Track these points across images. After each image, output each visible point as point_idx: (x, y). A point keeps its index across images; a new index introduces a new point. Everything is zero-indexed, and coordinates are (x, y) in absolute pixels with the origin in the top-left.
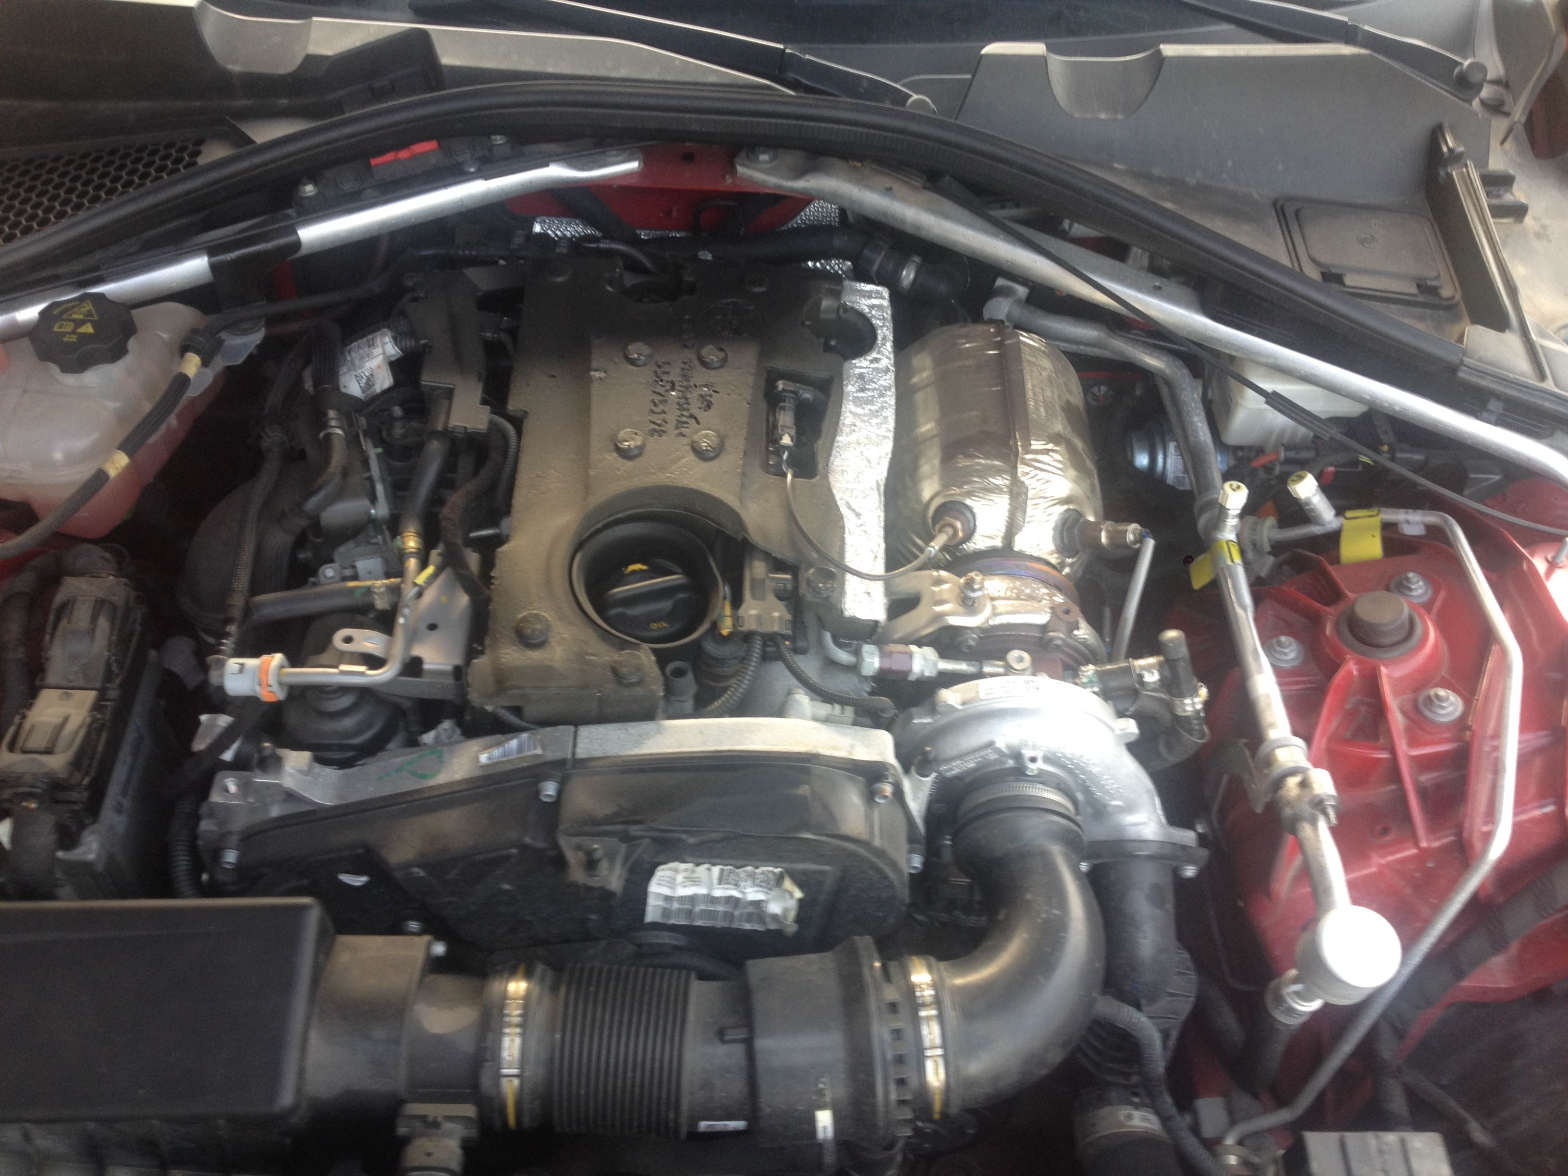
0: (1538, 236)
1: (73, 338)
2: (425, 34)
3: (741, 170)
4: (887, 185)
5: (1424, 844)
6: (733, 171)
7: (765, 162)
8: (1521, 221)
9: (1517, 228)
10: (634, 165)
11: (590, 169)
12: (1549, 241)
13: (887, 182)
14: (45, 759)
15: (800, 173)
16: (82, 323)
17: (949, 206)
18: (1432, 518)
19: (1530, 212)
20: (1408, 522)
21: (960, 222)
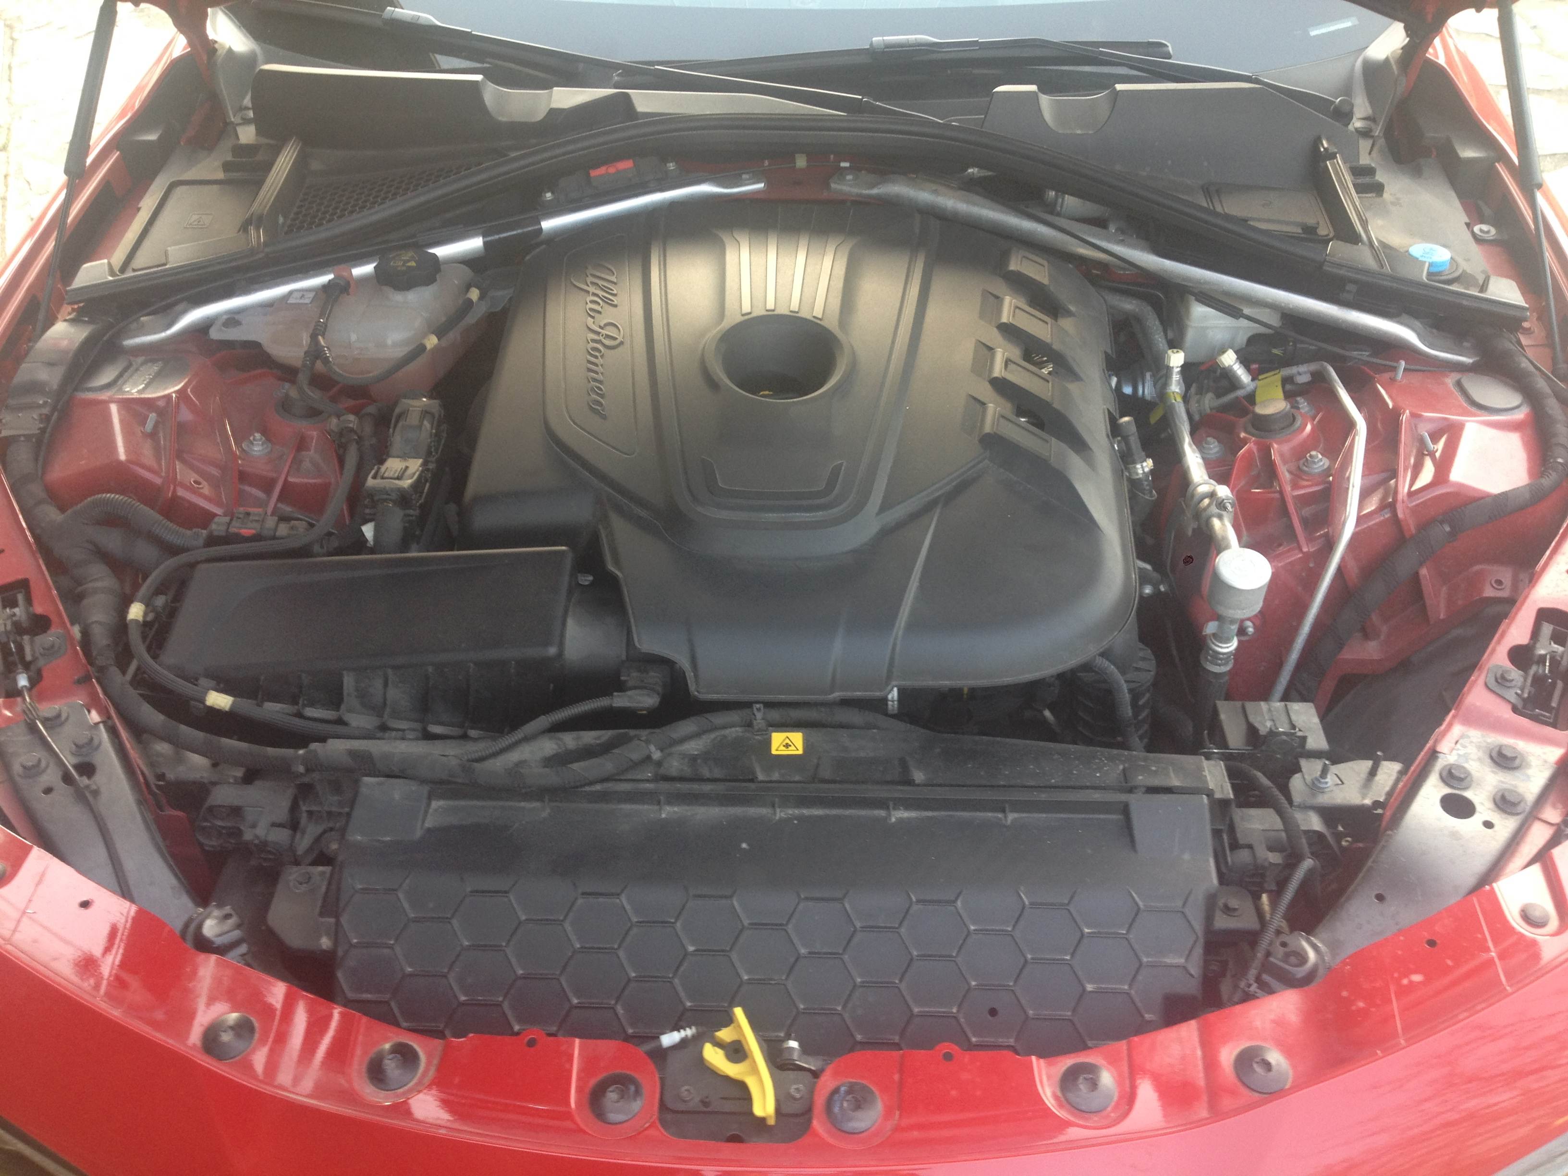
0: (1392, 203)
1: (404, 268)
2: (627, 94)
3: (833, 186)
4: (934, 188)
5: (1305, 549)
6: (827, 186)
7: (849, 181)
8: (1381, 196)
9: (1378, 200)
10: (761, 186)
11: (732, 187)
12: (1401, 206)
13: (934, 187)
14: (397, 482)
15: (873, 186)
16: (409, 261)
17: (976, 198)
18: (1313, 367)
19: (1386, 189)
20: (1299, 374)
21: (983, 207)
